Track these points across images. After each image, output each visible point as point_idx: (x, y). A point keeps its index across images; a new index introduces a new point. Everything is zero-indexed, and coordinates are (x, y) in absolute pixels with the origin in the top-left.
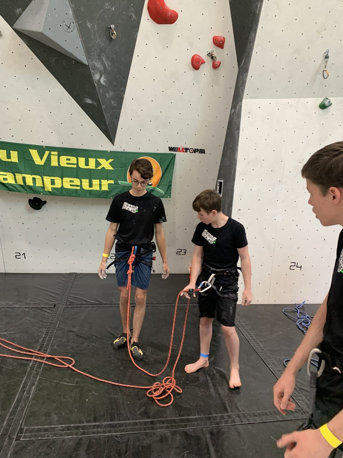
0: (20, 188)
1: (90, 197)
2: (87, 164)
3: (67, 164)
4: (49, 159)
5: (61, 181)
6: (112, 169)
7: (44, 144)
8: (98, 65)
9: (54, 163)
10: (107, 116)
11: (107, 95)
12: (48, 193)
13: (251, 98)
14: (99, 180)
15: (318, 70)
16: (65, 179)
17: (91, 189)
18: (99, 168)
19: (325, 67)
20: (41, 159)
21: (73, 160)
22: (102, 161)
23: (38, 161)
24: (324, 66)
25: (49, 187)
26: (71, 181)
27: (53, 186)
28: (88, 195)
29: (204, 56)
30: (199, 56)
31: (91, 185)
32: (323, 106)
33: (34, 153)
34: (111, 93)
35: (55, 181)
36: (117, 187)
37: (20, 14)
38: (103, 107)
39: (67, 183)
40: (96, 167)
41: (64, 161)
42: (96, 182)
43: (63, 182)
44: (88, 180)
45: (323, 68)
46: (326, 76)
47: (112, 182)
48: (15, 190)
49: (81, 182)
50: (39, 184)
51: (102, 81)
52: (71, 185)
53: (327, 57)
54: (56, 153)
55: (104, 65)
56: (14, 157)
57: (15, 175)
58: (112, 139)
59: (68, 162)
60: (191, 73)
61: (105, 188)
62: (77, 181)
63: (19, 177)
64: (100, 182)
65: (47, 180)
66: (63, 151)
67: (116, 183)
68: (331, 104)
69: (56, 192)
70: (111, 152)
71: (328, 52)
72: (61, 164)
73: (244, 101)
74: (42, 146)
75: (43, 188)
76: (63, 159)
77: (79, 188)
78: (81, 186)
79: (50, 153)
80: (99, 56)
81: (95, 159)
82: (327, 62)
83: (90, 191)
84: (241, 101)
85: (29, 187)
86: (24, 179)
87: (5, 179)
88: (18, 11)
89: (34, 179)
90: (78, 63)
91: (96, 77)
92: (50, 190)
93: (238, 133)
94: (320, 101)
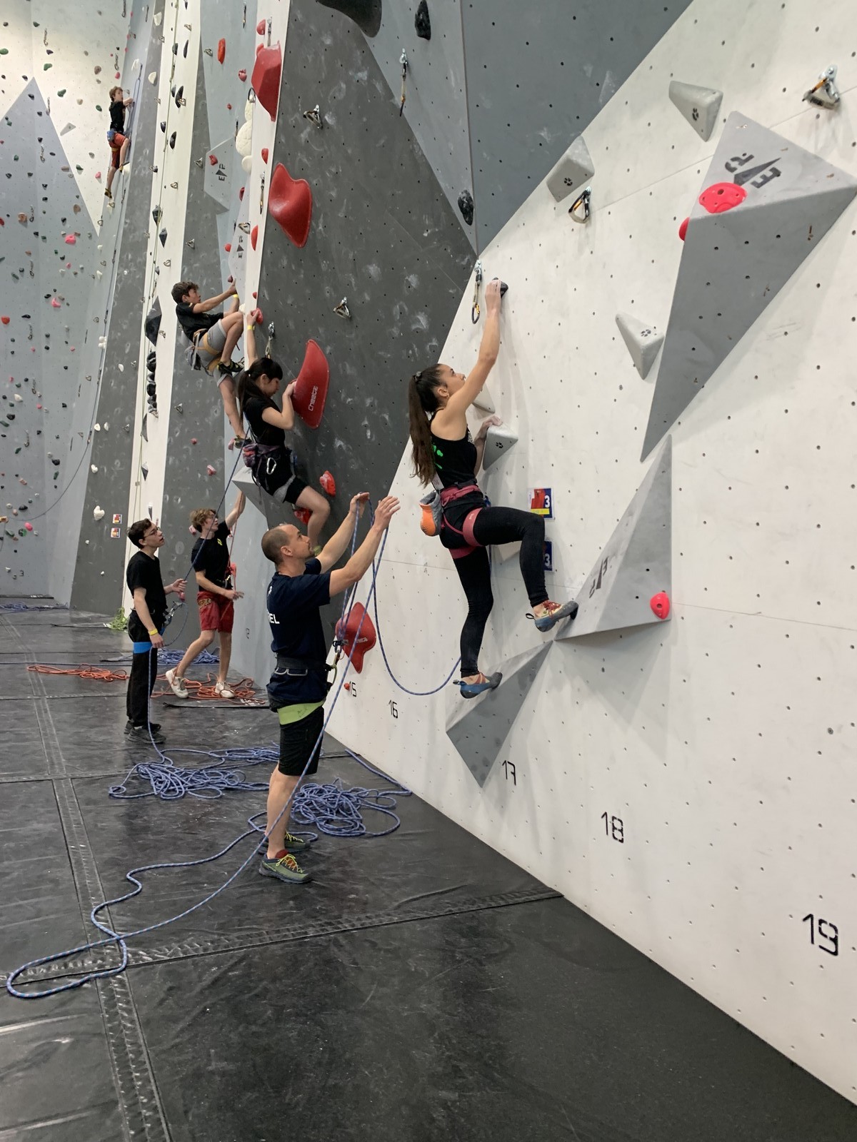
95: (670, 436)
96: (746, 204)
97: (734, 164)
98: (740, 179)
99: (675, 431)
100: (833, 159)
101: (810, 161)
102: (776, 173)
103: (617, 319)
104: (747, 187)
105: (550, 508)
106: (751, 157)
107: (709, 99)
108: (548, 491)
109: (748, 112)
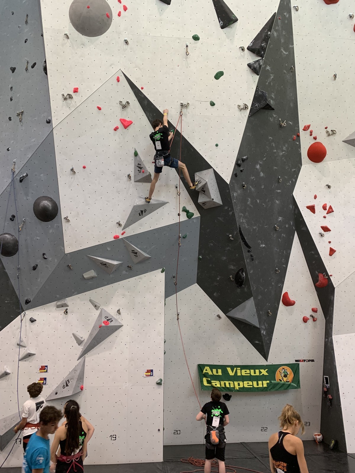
0: (223, 389)
1: (258, 391)
2: (255, 373)
3: (245, 374)
4: (236, 372)
5: (243, 383)
6: (268, 374)
7: (234, 364)
8: (263, 327)
9: (239, 374)
10: (265, 348)
11: (266, 339)
12: (237, 391)
13: (336, 335)
14: (261, 382)
16: (245, 382)
17: (258, 387)
18: (261, 375)
20: (233, 372)
21: (248, 371)
22: (262, 370)
23: (231, 373)
25: (237, 387)
26: (248, 383)
27: (239, 387)
28: (257, 391)
29: (308, 316)
30: (306, 317)
31: (258, 385)
33: (229, 369)
34: (267, 337)
35: (240, 383)
36: (271, 385)
37: (231, 310)
38: (264, 344)
39: (246, 384)
40: (260, 374)
41: (244, 373)
42: (260, 382)
43: (244, 384)
44: (256, 382)
47: (268, 382)
48: (221, 390)
49: (253, 383)
50: (232, 386)
51: (264, 333)
52: (248, 385)
54: (240, 368)
55: (265, 326)
56: (220, 373)
57: (220, 382)
58: (266, 359)
59: (246, 373)
60: (303, 324)
61: (265, 386)
62: (251, 383)
63: (222, 383)
64: (262, 382)
65: (236, 383)
66: (243, 367)
67: (270, 382)
69: (241, 390)
70: (266, 365)
72: (242, 374)
73: (333, 336)
74: (233, 365)
75: (234, 388)
76: (243, 371)
77: (252, 387)
78: (253, 385)
79: (237, 369)
80: (264, 323)
81: (258, 370)
83: (258, 388)
84: (332, 336)
85: (228, 388)
86: (225, 384)
87: (216, 385)
88: (230, 309)
89: (229, 383)
90: (255, 327)
91: (262, 332)
92: (238, 389)
93: (334, 352)
95: (85, 356)
96: (110, 325)
97: (106, 318)
98: (108, 320)
99: (86, 355)
100: (119, 320)
101: (116, 320)
102: (112, 321)
103: (73, 334)
104: (109, 321)
105: (47, 370)
106: (108, 317)
107: (99, 305)
108: (47, 366)
109: (105, 309)
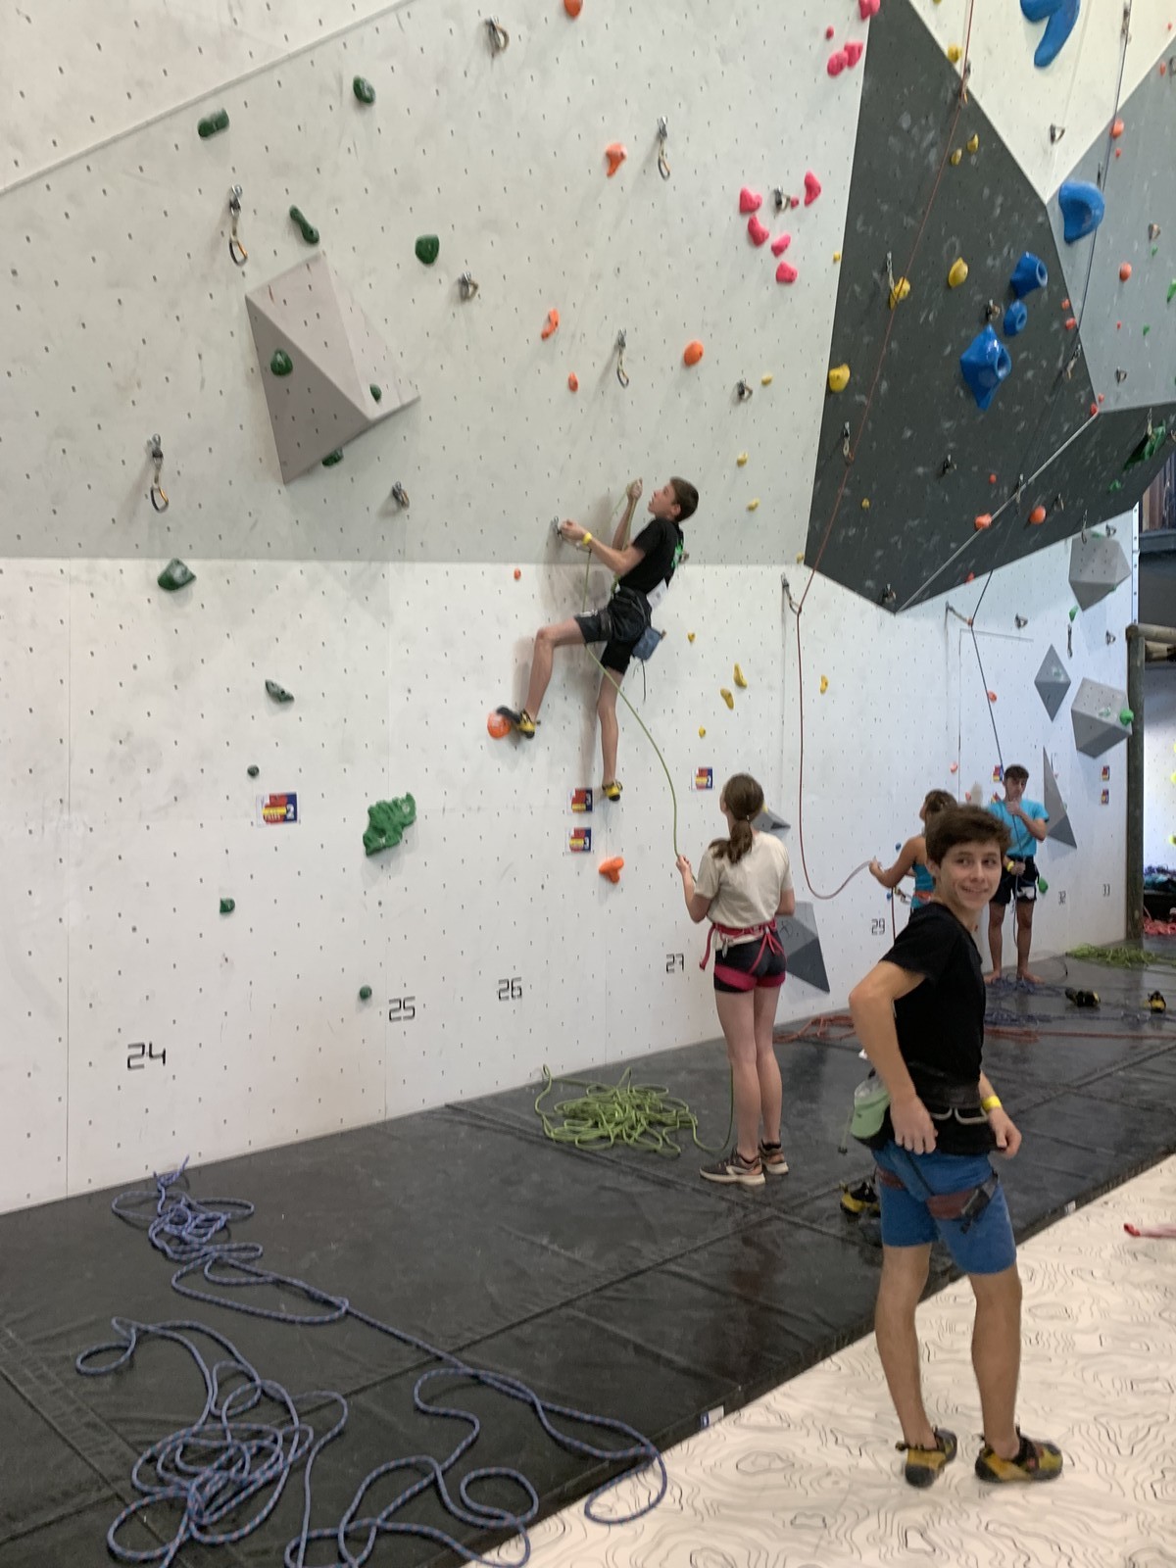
15: (138, 487)
19: (156, 480)
24: (151, 477)
32: (168, 583)
45: (150, 483)
46: (160, 504)
53: (157, 455)
68: (192, 578)
71: (158, 443)
82: (158, 468)
94: (159, 567)
